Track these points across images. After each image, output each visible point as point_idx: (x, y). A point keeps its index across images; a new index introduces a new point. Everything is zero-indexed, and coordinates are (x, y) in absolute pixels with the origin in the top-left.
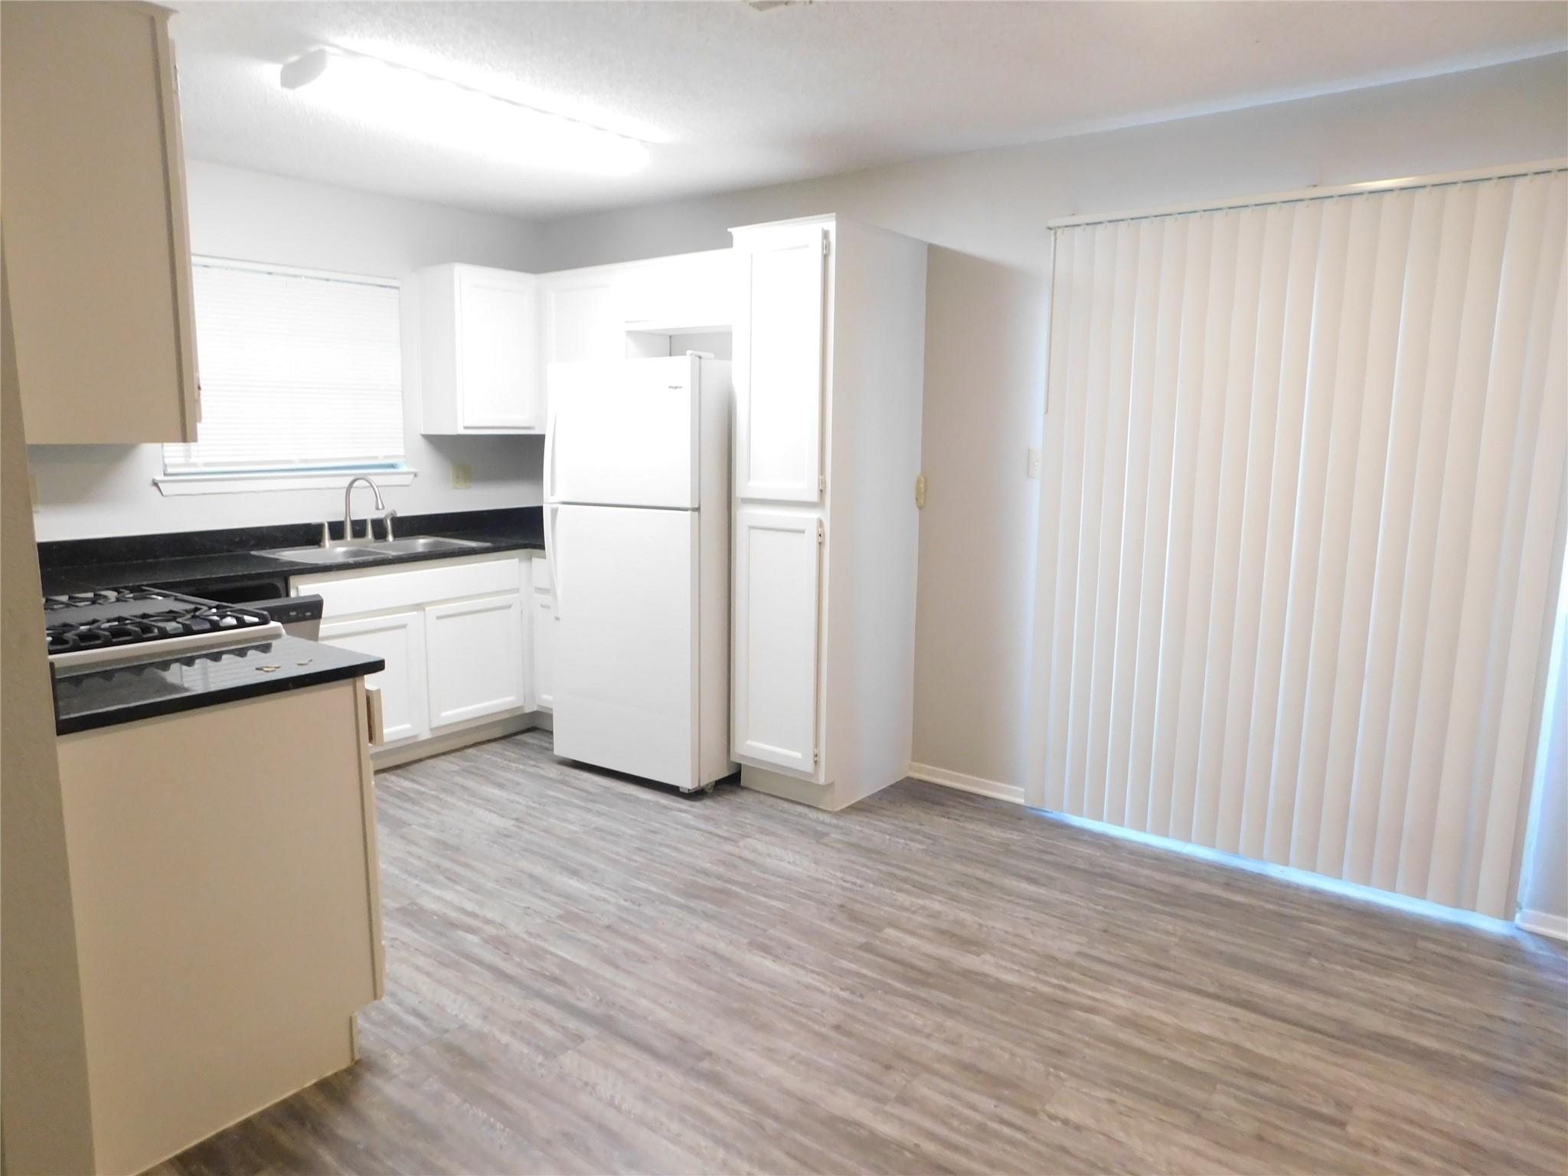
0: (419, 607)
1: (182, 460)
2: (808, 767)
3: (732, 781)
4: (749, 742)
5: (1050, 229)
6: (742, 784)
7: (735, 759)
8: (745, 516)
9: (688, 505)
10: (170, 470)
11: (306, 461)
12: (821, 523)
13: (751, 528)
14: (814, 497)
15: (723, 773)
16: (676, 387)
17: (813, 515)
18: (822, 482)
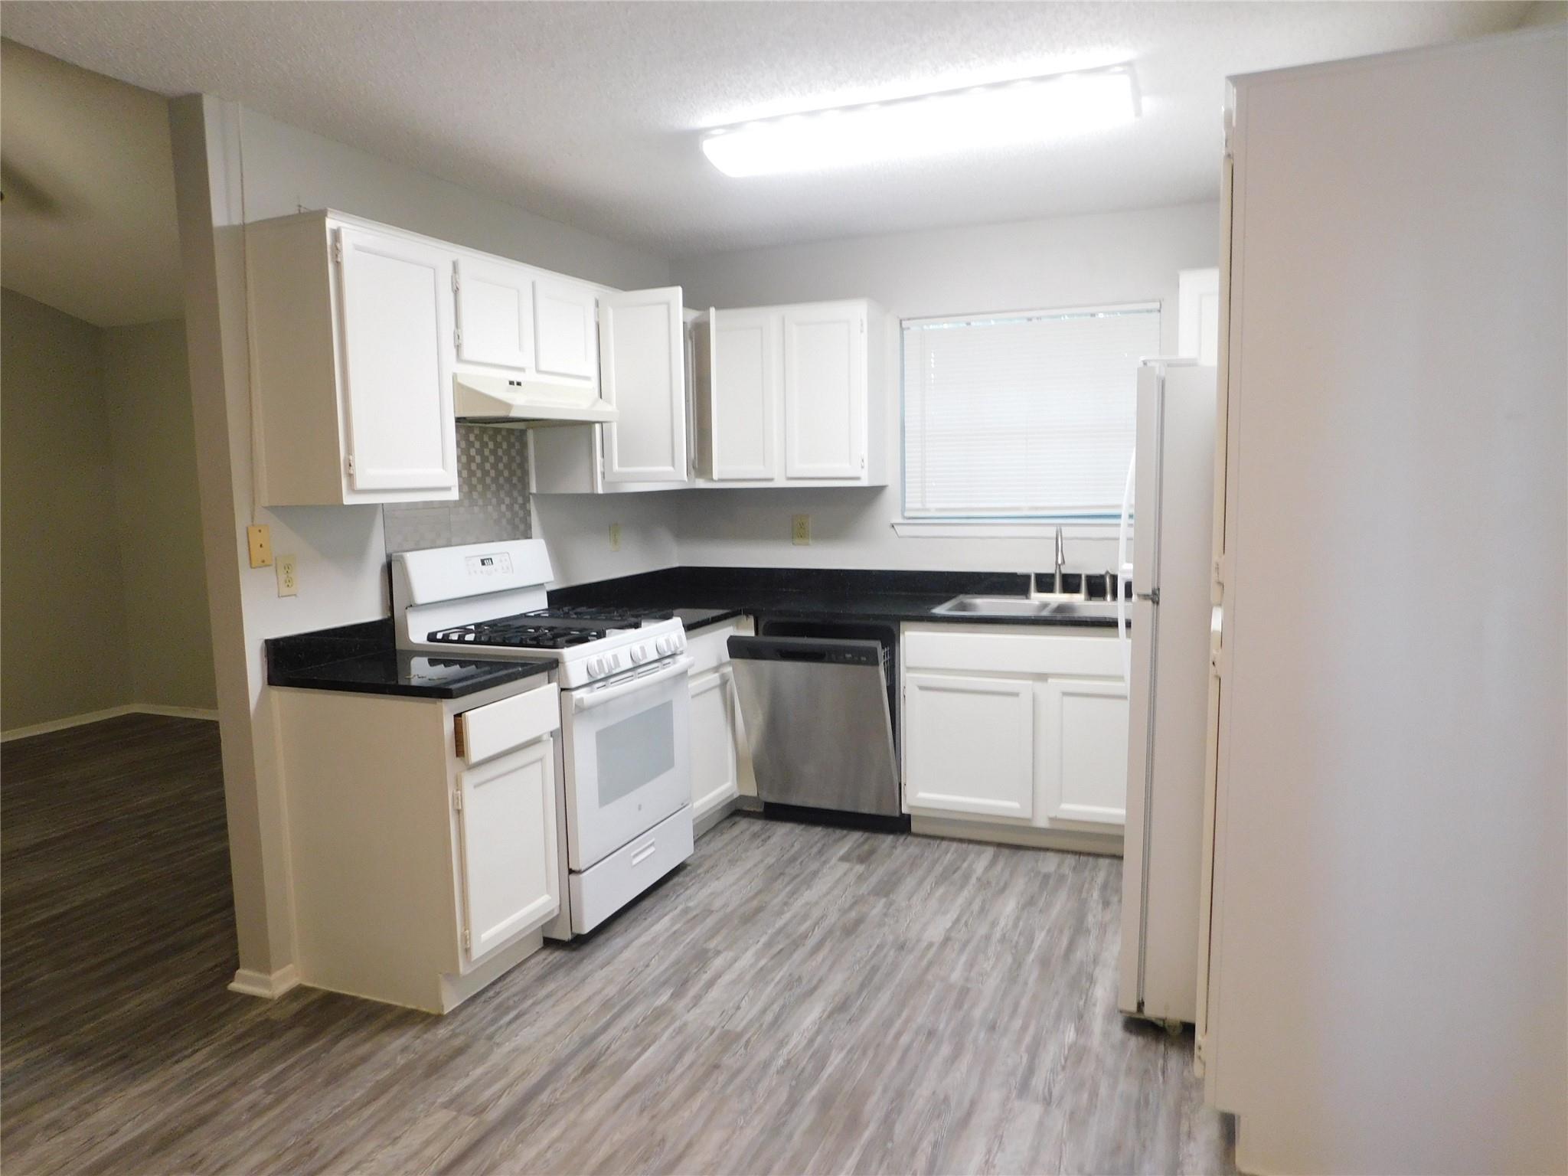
0: (1042, 677)
1: (919, 506)
10: (907, 514)
11: (1037, 508)
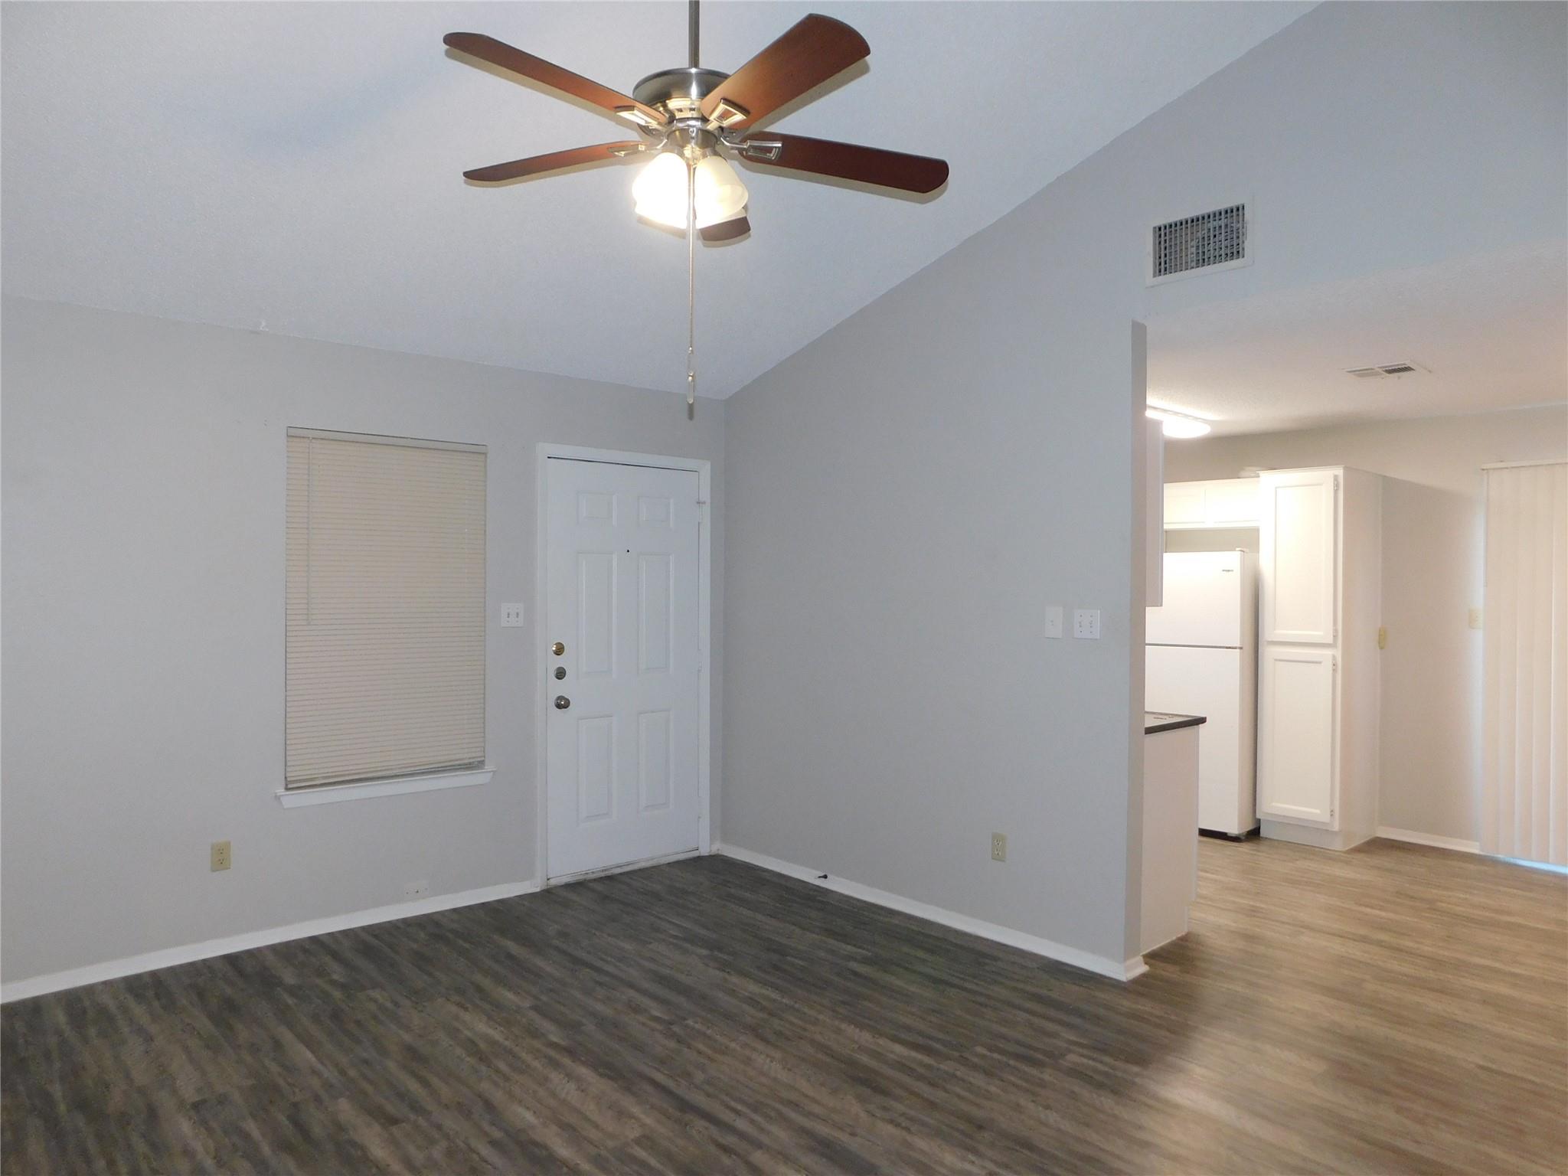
2: (1326, 818)
3: (1254, 834)
4: (1274, 804)
5: (1483, 470)
6: (1261, 835)
7: (1258, 816)
8: (1269, 654)
9: (1238, 645)
12: (1334, 657)
13: (1276, 660)
14: (1330, 640)
15: (1250, 827)
16: (1229, 571)
17: (1328, 653)
18: (1336, 631)
